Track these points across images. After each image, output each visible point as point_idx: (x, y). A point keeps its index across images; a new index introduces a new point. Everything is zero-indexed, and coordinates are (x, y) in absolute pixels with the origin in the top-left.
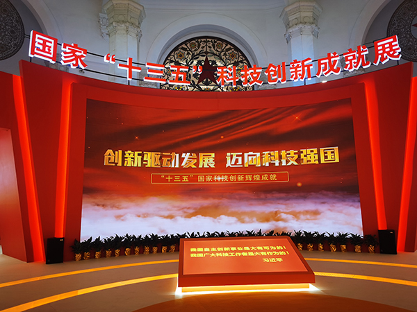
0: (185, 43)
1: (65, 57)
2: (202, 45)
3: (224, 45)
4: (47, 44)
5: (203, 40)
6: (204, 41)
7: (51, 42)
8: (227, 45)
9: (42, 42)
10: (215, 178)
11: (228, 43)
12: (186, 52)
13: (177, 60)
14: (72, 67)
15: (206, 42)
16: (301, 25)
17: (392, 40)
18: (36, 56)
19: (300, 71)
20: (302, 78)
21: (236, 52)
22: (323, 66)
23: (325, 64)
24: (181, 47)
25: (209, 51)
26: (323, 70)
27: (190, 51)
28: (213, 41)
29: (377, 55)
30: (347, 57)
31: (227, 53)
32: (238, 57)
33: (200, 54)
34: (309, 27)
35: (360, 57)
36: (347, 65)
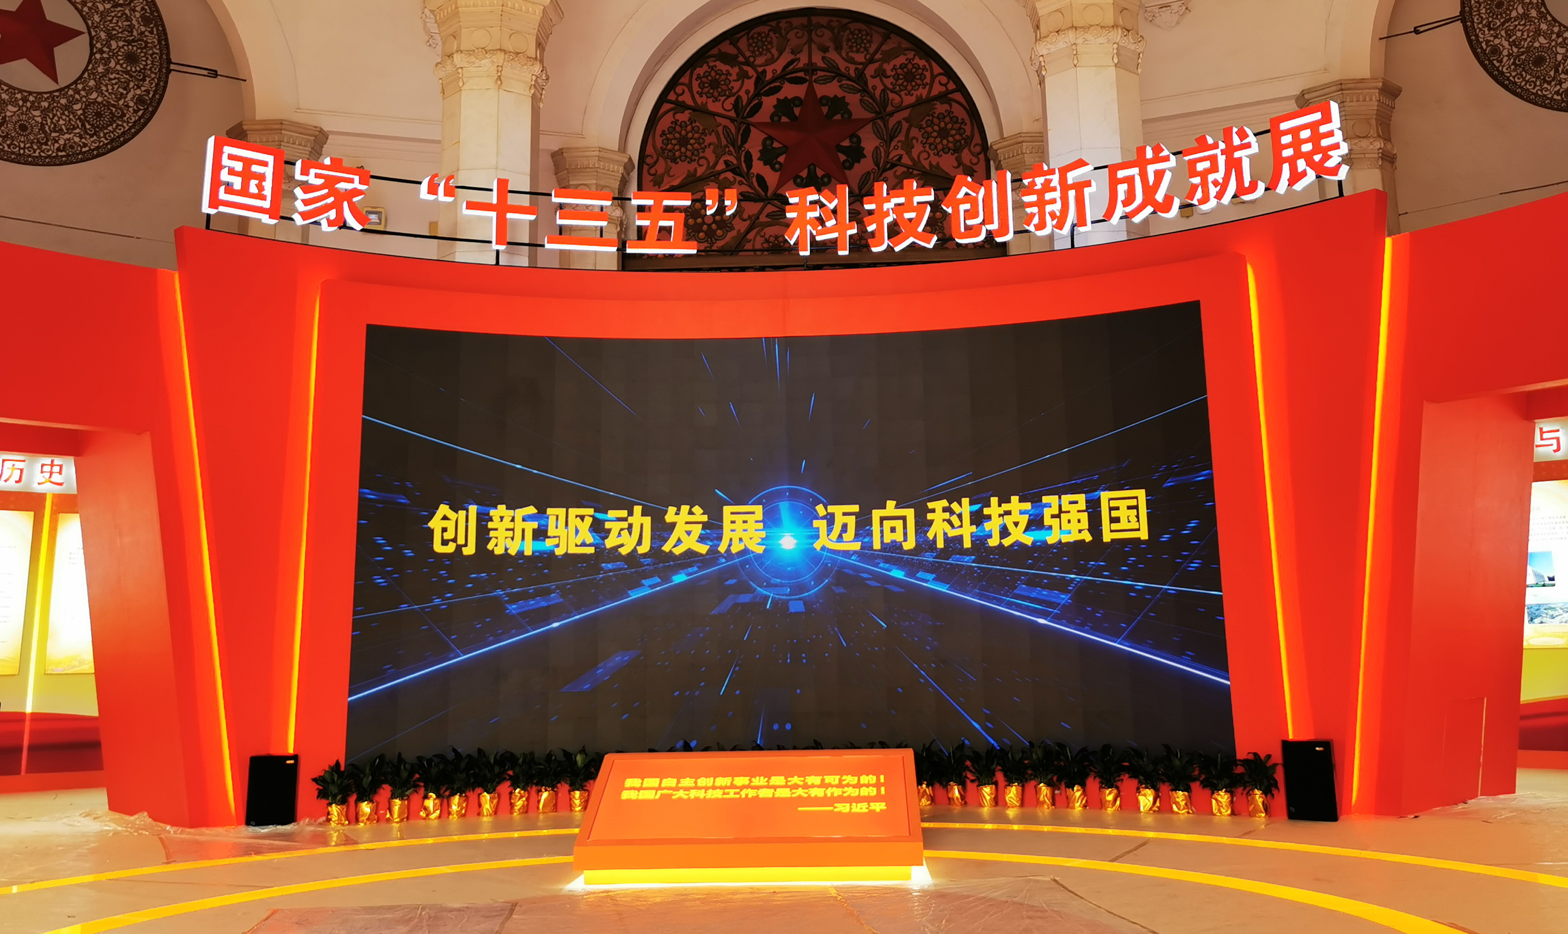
0: (729, 36)
1: (306, 202)
2: (793, 40)
3: (877, 37)
4: (255, 168)
5: (796, 21)
6: (801, 25)
7: (265, 164)
8: (886, 38)
9: (238, 166)
11: (890, 29)
12: (735, 71)
13: (699, 100)
14: (325, 227)
15: (809, 29)
16: (1071, 36)
17: (1317, 116)
18: (222, 209)
19: (1053, 201)
20: (1060, 226)
21: (922, 63)
22: (1122, 188)
23: (1130, 180)
24: (715, 51)
25: (821, 64)
26: (1126, 203)
27: (747, 63)
28: (835, 24)
29: (1279, 162)
30: (1193, 163)
31: (885, 66)
32: (928, 80)
33: (787, 76)
34: (1102, 40)
35: (1234, 165)
36: (1194, 188)
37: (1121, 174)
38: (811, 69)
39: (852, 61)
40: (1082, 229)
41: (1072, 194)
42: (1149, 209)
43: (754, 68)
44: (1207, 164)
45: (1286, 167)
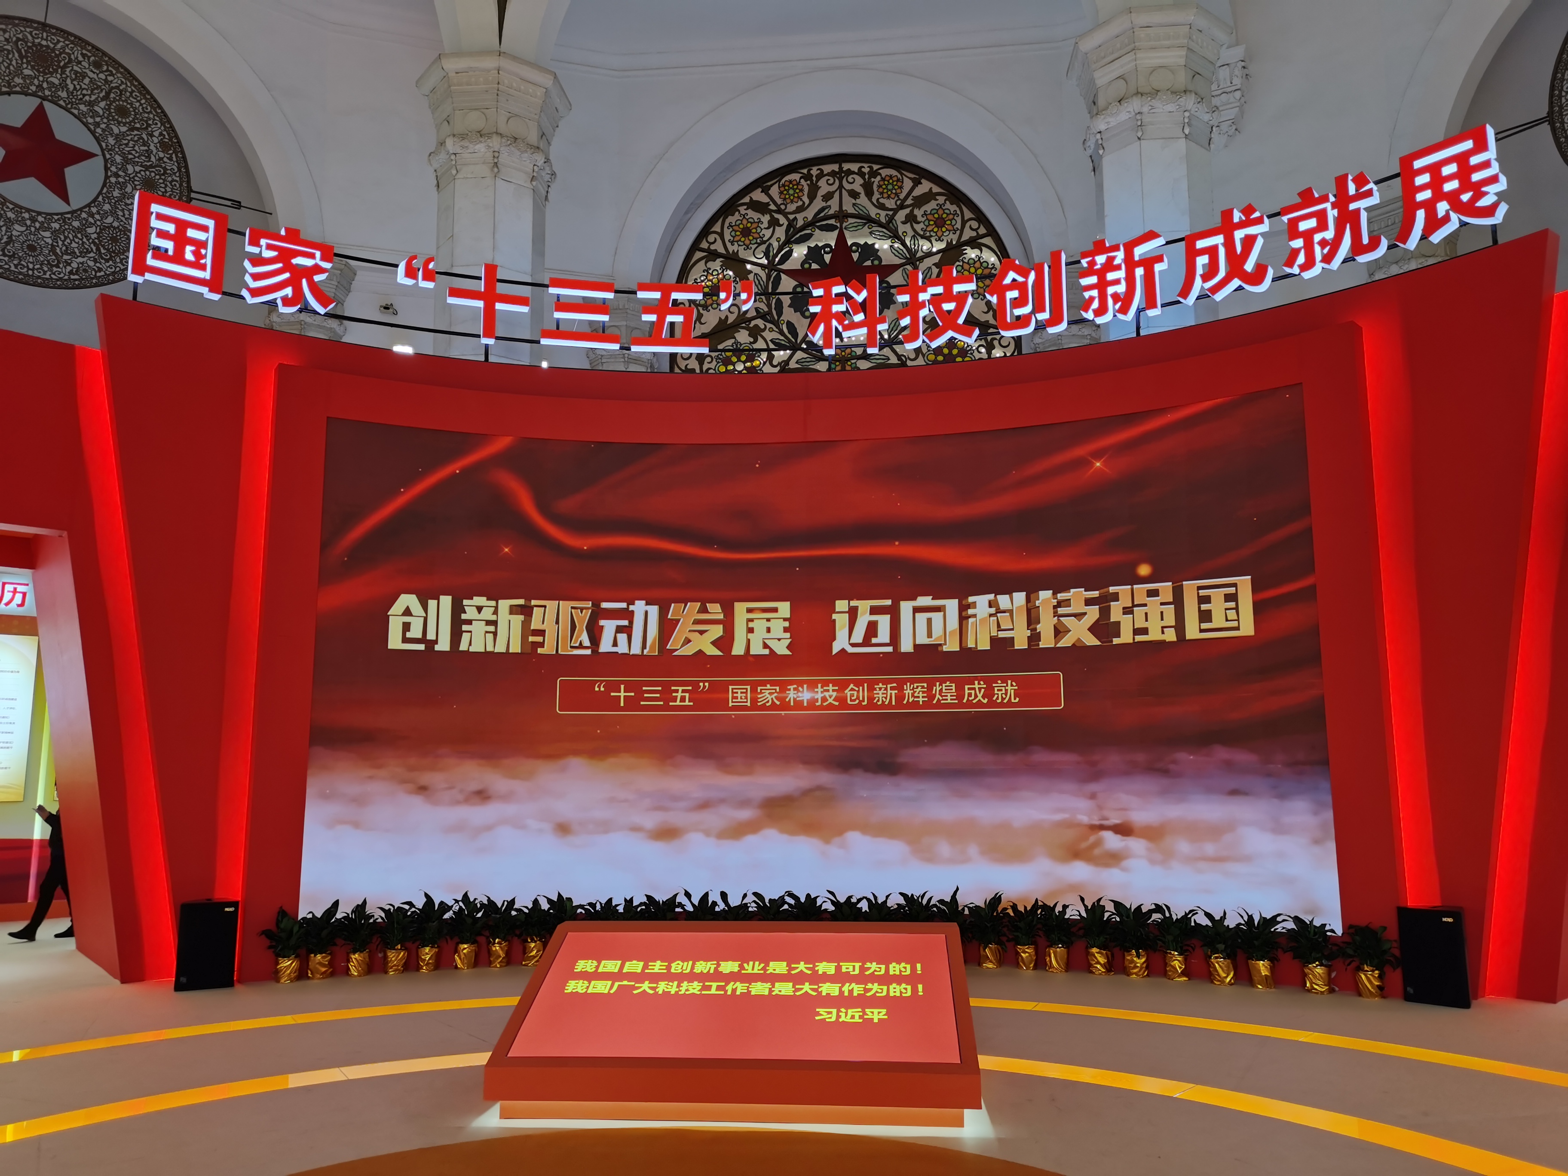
0: (762, 183)
1: (256, 277)
2: (824, 187)
3: (908, 184)
4: (191, 233)
5: (827, 168)
6: (833, 174)
7: (205, 229)
8: (916, 183)
9: (171, 228)
10: (791, 695)
11: (921, 173)
12: (766, 219)
13: (731, 248)
14: (283, 310)
15: (840, 175)
16: (1135, 105)
17: (1468, 145)
19: (1117, 282)
20: (1124, 310)
21: (953, 208)
22: (1202, 261)
23: (1212, 251)
24: (747, 200)
25: (851, 210)
26: (1206, 278)
27: (779, 211)
28: (866, 170)
29: (1410, 207)
30: (1294, 223)
31: (916, 212)
32: (959, 226)
33: (818, 223)
34: (1171, 107)
35: (1347, 218)
36: (1295, 253)
37: (1201, 244)
38: (842, 216)
39: (882, 207)
40: (1151, 313)
41: (1139, 272)
42: (1236, 283)
43: (785, 215)
44: (1312, 223)
45: (1421, 214)
